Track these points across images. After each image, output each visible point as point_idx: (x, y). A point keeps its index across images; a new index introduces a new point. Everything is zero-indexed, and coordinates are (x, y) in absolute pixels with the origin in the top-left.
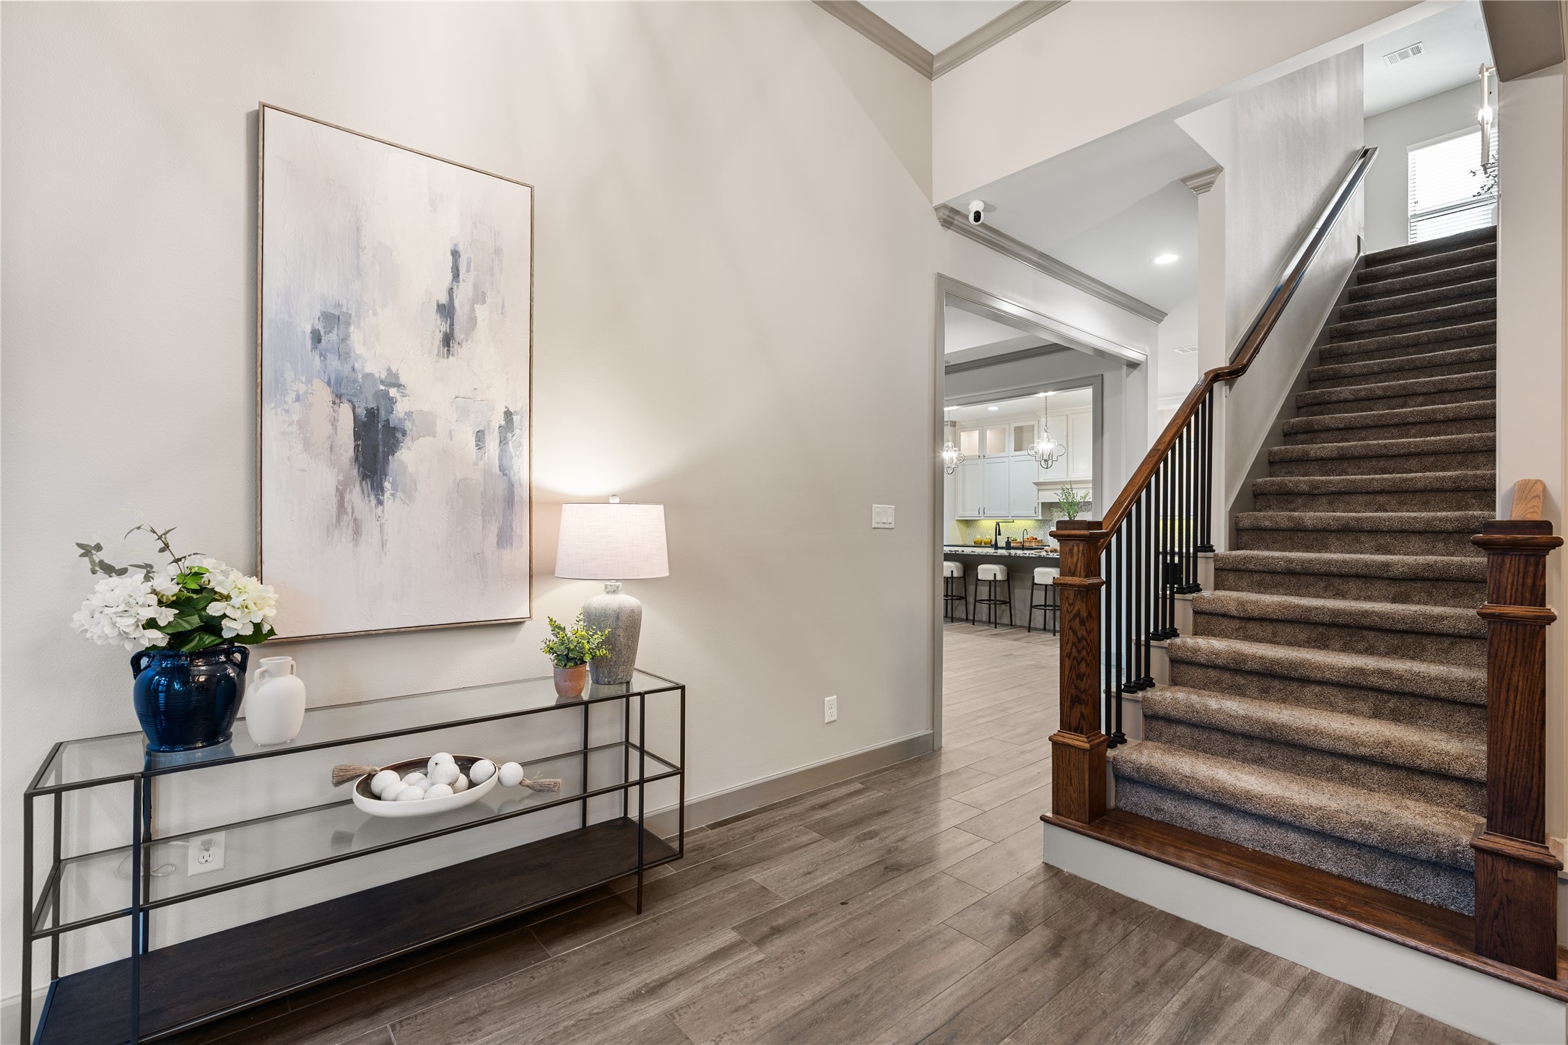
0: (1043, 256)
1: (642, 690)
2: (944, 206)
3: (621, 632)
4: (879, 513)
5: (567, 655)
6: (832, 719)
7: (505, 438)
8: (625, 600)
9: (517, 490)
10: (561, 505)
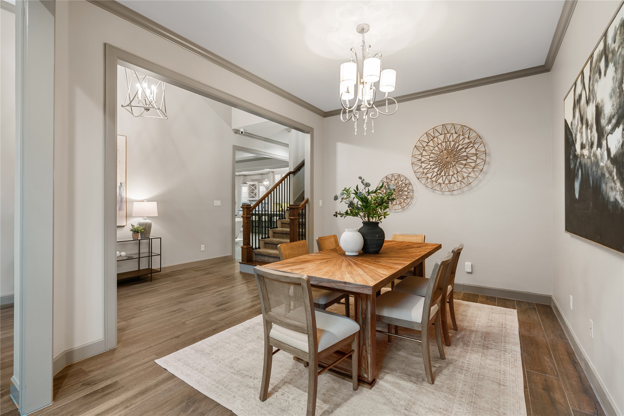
0: (266, 138)
1: (151, 238)
2: (235, 129)
3: (147, 227)
4: (216, 203)
5: (135, 231)
6: (203, 250)
7: (120, 188)
8: (148, 221)
9: (123, 199)
10: (133, 203)
